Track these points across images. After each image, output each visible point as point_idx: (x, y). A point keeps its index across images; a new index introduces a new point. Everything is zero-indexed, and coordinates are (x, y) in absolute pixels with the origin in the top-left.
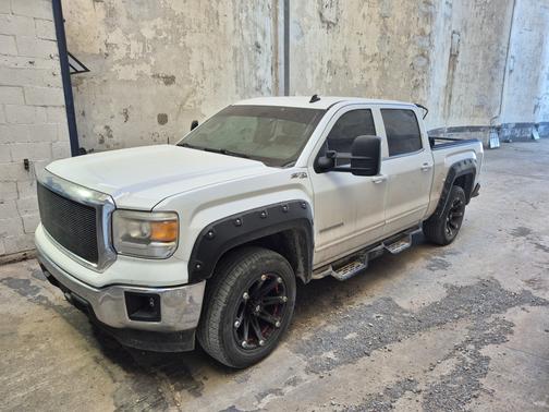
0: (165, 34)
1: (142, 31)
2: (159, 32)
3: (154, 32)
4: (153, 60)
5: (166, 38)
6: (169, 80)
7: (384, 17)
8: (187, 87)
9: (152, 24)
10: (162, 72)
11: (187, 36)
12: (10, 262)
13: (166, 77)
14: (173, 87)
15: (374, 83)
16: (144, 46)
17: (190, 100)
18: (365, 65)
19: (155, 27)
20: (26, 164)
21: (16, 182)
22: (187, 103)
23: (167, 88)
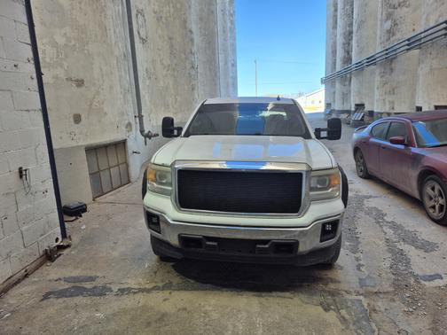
0: (73, 42)
1: (55, 37)
2: (69, 40)
3: (64, 39)
4: (66, 64)
5: (74, 45)
6: (80, 83)
7: (170, 39)
8: (93, 89)
9: (63, 32)
10: (74, 76)
11: (90, 45)
12: (16, 283)
13: (77, 81)
14: (83, 89)
15: (171, 86)
16: (57, 52)
17: (96, 100)
18: (164, 73)
19: (65, 34)
20: (21, 173)
21: (15, 193)
22: (94, 103)
23: (79, 90)
